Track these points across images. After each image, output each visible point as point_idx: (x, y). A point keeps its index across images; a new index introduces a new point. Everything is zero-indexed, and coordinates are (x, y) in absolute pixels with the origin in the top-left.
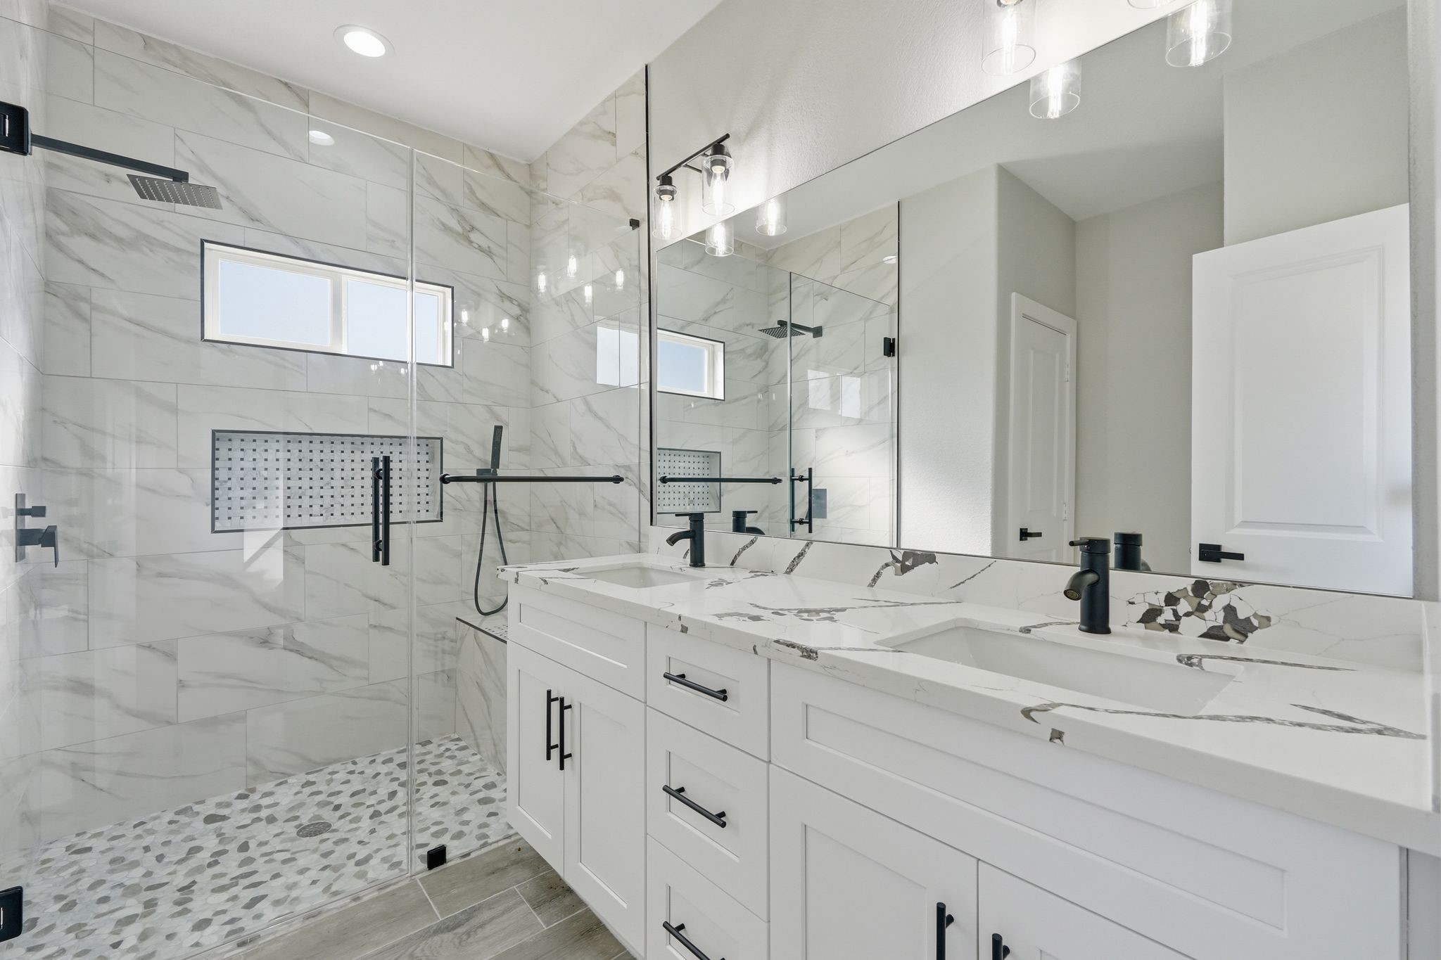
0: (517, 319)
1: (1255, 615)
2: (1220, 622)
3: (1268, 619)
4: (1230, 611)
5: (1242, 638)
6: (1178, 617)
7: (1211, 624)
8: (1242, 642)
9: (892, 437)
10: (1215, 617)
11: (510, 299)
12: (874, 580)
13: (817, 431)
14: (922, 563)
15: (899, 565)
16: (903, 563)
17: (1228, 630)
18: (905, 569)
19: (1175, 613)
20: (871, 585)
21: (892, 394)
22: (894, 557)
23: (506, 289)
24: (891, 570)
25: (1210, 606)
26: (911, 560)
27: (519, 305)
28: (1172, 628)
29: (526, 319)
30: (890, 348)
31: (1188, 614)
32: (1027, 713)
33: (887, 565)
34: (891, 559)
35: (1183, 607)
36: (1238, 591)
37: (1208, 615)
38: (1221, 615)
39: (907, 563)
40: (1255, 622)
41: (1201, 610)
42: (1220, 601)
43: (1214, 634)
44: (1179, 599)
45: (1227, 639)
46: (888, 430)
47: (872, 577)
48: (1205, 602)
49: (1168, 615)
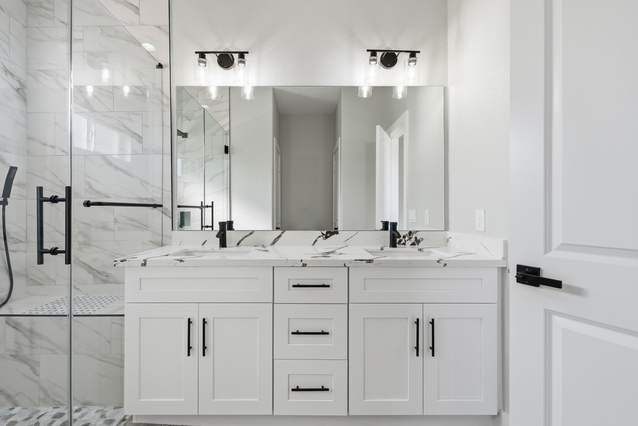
0: (17, 91)
1: (421, 238)
2: (414, 241)
3: (423, 239)
4: (416, 238)
5: (418, 244)
6: (405, 241)
7: (412, 242)
8: (418, 245)
9: (227, 189)
10: (413, 240)
11: (12, 75)
12: (314, 243)
13: (184, 183)
14: (334, 234)
15: (325, 236)
16: (326, 235)
17: (416, 243)
18: (327, 237)
19: (405, 240)
20: (313, 245)
21: (227, 170)
22: (322, 233)
23: (9, 66)
24: (321, 238)
25: (412, 237)
26: (329, 234)
27: (18, 81)
28: (404, 244)
29: (24, 92)
30: (227, 150)
31: (408, 240)
32: (438, 261)
33: (320, 237)
34: (321, 234)
35: (407, 238)
36: (417, 233)
37: (412, 240)
38: (414, 239)
39: (328, 235)
40: (421, 240)
41: (410, 238)
42: (414, 236)
43: (413, 244)
44: (406, 237)
45: (415, 245)
46: (226, 185)
47: (314, 242)
48: (411, 237)
49: (403, 241)
